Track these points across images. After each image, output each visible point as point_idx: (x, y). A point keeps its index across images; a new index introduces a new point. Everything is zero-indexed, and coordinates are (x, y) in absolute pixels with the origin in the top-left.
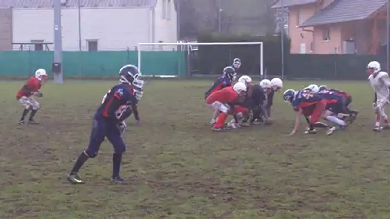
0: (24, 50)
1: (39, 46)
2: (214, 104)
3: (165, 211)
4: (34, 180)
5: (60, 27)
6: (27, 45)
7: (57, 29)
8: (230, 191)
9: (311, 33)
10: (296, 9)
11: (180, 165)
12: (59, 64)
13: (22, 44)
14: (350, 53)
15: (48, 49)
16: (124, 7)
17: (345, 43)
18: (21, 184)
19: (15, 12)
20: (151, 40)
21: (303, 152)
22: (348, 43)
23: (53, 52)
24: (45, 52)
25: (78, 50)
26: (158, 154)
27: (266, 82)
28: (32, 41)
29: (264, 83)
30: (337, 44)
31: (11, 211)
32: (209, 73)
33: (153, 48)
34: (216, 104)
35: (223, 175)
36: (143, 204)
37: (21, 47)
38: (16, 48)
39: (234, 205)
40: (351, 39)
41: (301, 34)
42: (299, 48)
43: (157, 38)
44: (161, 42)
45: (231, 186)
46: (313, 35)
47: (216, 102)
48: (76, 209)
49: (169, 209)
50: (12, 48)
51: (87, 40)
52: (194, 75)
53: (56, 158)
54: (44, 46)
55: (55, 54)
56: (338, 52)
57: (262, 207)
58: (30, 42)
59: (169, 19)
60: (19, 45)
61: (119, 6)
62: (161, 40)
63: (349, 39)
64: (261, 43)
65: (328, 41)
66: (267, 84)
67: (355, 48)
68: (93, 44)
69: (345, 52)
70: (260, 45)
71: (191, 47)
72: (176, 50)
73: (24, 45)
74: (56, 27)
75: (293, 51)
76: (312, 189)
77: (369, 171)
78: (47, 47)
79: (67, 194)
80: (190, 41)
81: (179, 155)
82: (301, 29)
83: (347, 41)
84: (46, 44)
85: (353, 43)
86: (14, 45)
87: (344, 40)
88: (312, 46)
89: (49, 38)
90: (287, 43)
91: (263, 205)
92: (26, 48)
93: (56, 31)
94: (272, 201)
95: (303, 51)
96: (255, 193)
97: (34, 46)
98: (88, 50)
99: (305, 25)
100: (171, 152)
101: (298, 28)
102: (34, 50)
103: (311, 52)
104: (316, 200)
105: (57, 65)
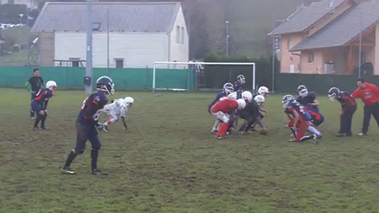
0: (62, 66)
1: (76, 63)
2: (218, 113)
3: (134, 193)
4: (39, 168)
5: (91, 48)
6: (65, 62)
7: (88, 49)
8: (192, 179)
9: (299, 56)
10: (287, 36)
11: (161, 159)
12: (90, 78)
13: (61, 61)
14: (330, 73)
15: (83, 66)
16: (146, 32)
17: (326, 65)
18: (29, 171)
19: (57, 35)
20: (167, 59)
21: (264, 151)
22: (329, 65)
23: (85, 68)
24: (81, 67)
25: (106, 67)
26: (146, 150)
27: (260, 97)
28: (70, 59)
29: (258, 98)
30: (320, 66)
31: (12, 191)
32: (213, 88)
33: (168, 66)
34: (219, 114)
35: (192, 167)
36: (118, 188)
37: (61, 64)
38: (57, 64)
39: (190, 190)
40: (331, 62)
41: (291, 57)
42: (289, 68)
43: (172, 58)
44: (175, 61)
45: (195, 176)
46: (301, 58)
47: (220, 112)
48: (64, 190)
49: (137, 193)
50: (53, 64)
51: (115, 59)
52: (200, 89)
53: (63, 152)
54: (80, 63)
55: (87, 69)
56: (319, 72)
57: (211, 192)
58: (68, 60)
59: (183, 43)
60: (59, 62)
61: (142, 31)
62: (176, 60)
63: (329, 62)
64: (254, 64)
65: (312, 63)
66: (261, 99)
67: (334, 70)
68: (120, 62)
69: (326, 73)
70: (252, 65)
71: (201, 66)
72: (187, 68)
73: (62, 62)
74: (88, 48)
75: (282, 71)
76: (257, 179)
77: (309, 167)
78: (82, 64)
79: (61, 179)
80: (199, 61)
81: (164, 151)
82: (290, 53)
83: (328, 63)
84: (81, 61)
85: (332, 65)
86: (56, 62)
87: (326, 63)
88: (300, 67)
89: (83, 56)
90: (278, 64)
91: (213, 190)
92: (64, 65)
93: (87, 51)
94: (222, 188)
95: (292, 71)
96: (211, 182)
97: (71, 63)
98: (115, 67)
99: (294, 49)
100: (158, 150)
101: (288, 52)
102: (71, 66)
103: (298, 72)
104: (256, 187)
105: (87, 79)
